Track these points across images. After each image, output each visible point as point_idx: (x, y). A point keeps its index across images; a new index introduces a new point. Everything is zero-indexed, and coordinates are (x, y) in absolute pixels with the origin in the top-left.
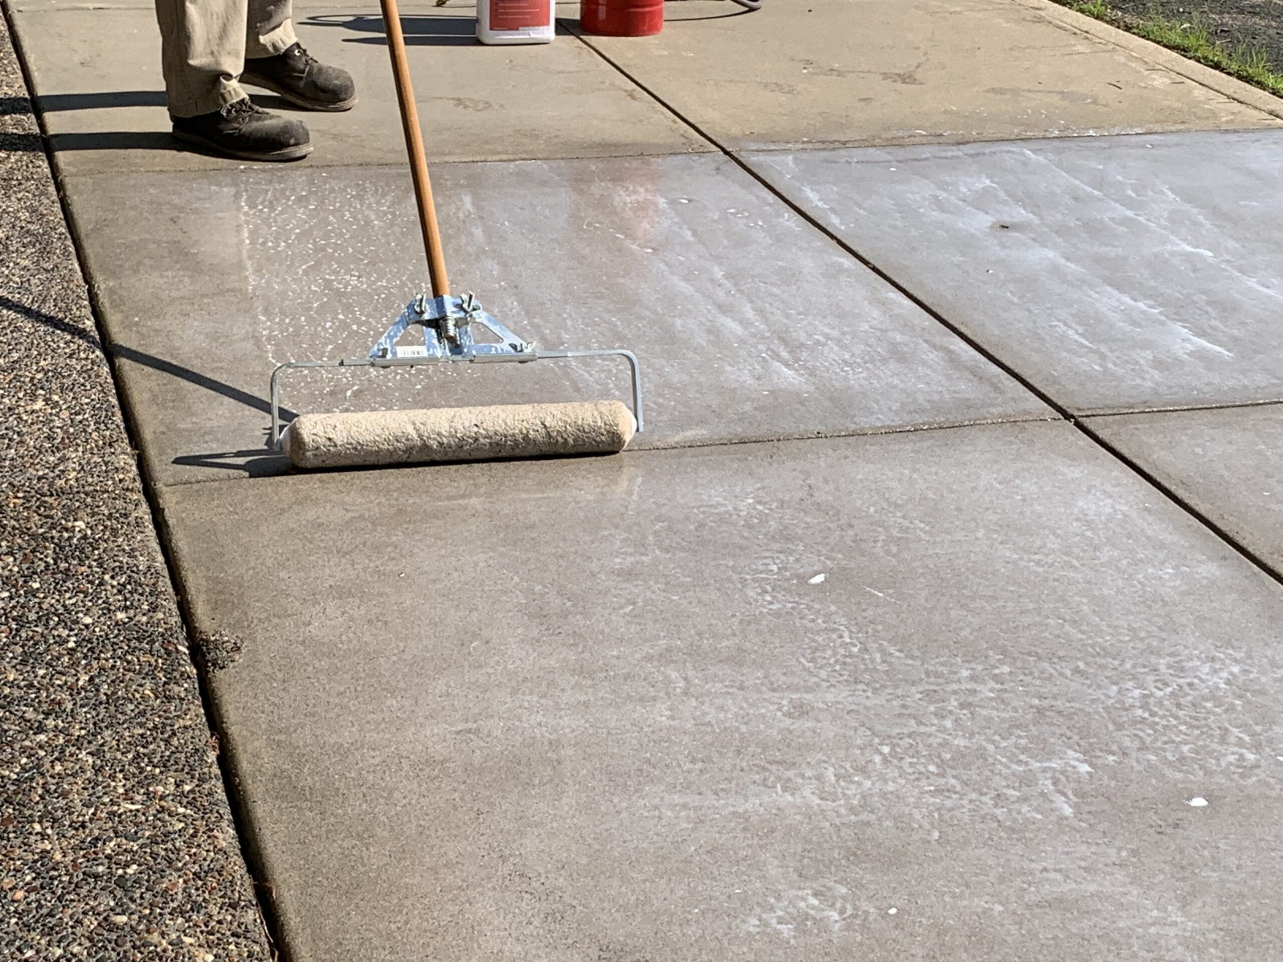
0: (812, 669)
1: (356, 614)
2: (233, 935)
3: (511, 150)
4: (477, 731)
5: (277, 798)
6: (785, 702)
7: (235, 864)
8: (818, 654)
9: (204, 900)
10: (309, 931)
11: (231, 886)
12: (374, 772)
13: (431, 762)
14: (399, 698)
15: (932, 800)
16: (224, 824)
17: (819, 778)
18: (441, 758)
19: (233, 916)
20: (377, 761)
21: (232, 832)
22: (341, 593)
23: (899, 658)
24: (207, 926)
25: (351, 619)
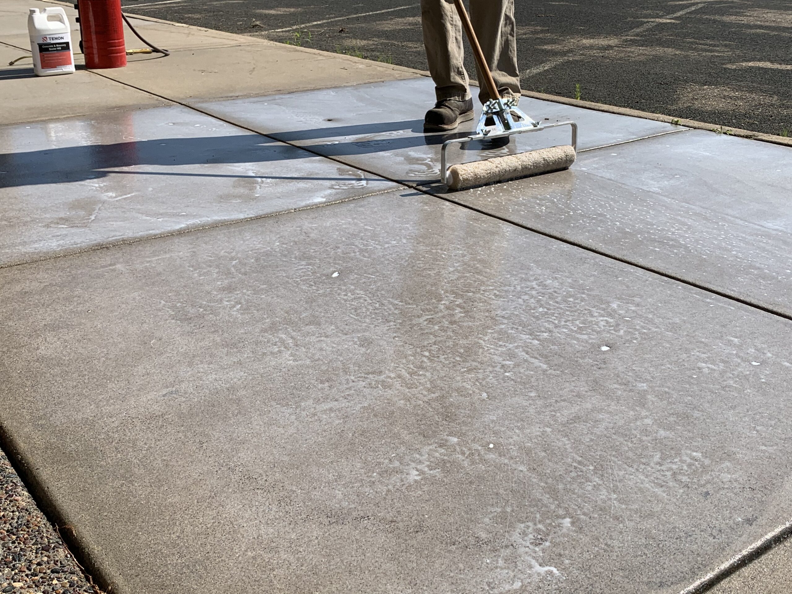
0: (360, 319)
1: (67, 338)
2: (53, 572)
3: (70, 113)
4: (177, 391)
5: (53, 463)
6: (356, 340)
7: (37, 517)
8: (359, 311)
9: (21, 549)
10: (111, 555)
11: (40, 534)
12: (117, 431)
13: (153, 417)
14: (116, 382)
15: (470, 376)
16: (19, 489)
17: (399, 376)
18: (160, 414)
19: (48, 557)
20: (116, 424)
21: (26, 493)
22: (54, 328)
23: (402, 305)
24: (30, 570)
25: (65, 341)
